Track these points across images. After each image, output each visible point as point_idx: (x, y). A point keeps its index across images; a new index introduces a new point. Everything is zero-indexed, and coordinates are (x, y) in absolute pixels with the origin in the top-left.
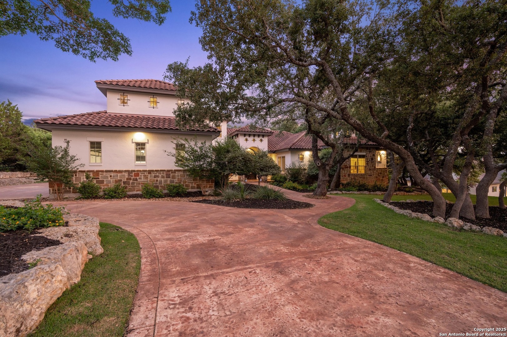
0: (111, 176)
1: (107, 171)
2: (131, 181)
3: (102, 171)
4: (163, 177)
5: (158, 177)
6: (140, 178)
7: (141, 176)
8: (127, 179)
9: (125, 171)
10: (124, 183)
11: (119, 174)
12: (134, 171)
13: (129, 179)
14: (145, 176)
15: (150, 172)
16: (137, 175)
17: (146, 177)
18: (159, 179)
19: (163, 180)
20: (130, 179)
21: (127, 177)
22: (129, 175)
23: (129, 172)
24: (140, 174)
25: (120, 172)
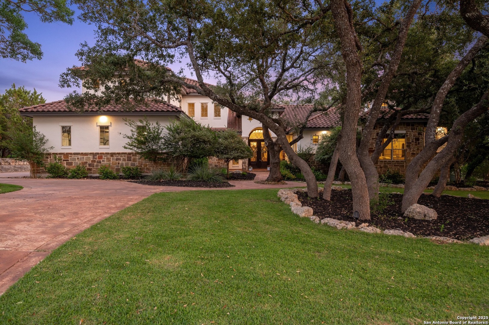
0: (78, 159)
1: (75, 154)
2: (95, 164)
3: (71, 154)
4: (124, 160)
5: (120, 159)
6: (103, 161)
7: (104, 158)
8: (92, 161)
9: (91, 154)
10: (90, 165)
11: (85, 157)
12: (98, 154)
13: (93, 161)
14: (108, 158)
15: (112, 154)
16: (101, 157)
17: (109, 160)
18: (121, 162)
19: (124, 162)
20: (95, 161)
21: (92, 159)
22: (94, 158)
23: (94, 154)
24: (103, 157)
25: (86, 154)
